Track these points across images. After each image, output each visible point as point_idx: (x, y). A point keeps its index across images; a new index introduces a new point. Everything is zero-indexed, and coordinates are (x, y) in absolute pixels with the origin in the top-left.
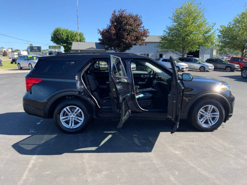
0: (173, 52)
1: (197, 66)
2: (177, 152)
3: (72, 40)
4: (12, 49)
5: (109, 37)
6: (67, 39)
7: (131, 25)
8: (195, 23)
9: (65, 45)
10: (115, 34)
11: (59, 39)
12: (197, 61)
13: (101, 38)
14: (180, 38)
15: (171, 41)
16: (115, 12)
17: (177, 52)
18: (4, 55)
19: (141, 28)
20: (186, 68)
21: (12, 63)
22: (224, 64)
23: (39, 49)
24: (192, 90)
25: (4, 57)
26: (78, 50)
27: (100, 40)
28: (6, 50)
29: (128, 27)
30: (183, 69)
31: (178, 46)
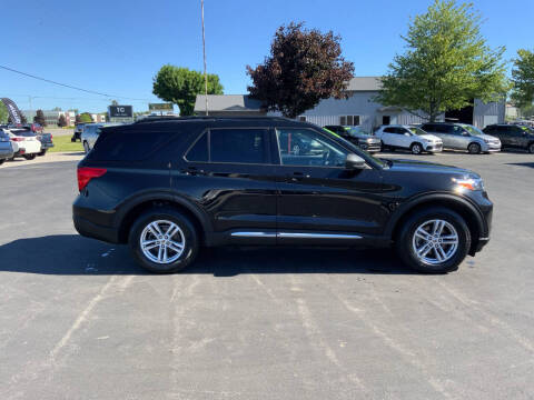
0: (409, 111)
1: (463, 141)
2: (356, 310)
3: (196, 91)
4: (76, 111)
5: (270, 83)
6: (186, 89)
7: (314, 56)
8: (459, 47)
9: (182, 101)
10: (280, 77)
11: (168, 89)
12: (463, 130)
13: (252, 85)
14: (425, 82)
15: (405, 87)
16: (281, 29)
17: (419, 111)
18: (60, 125)
19: (339, 62)
20: (438, 146)
21: (73, 140)
22: (526, 136)
23: (128, 110)
24: (398, 188)
25: (60, 129)
26: (204, 113)
27: (249, 89)
28: (64, 113)
29: (308, 61)
30: (430, 147)
31: (421, 97)
